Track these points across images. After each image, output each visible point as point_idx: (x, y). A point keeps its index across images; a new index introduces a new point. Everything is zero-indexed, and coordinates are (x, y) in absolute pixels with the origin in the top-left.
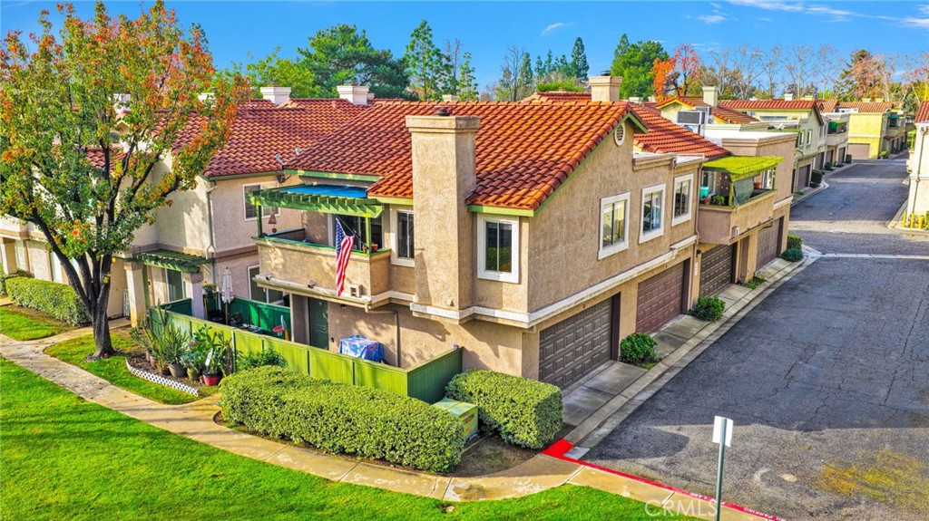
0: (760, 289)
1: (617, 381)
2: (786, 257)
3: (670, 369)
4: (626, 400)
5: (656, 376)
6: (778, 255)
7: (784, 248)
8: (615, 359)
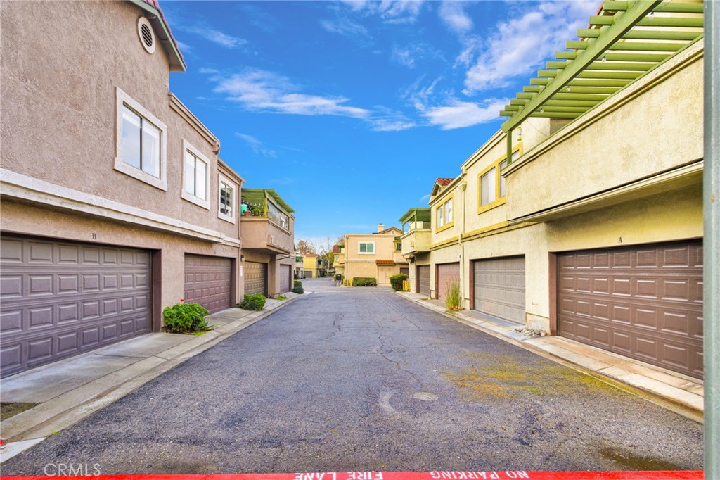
0: (284, 301)
1: (156, 346)
2: (295, 291)
3: (223, 334)
4: (163, 361)
5: (206, 340)
6: (290, 290)
7: (293, 287)
8: (157, 331)
